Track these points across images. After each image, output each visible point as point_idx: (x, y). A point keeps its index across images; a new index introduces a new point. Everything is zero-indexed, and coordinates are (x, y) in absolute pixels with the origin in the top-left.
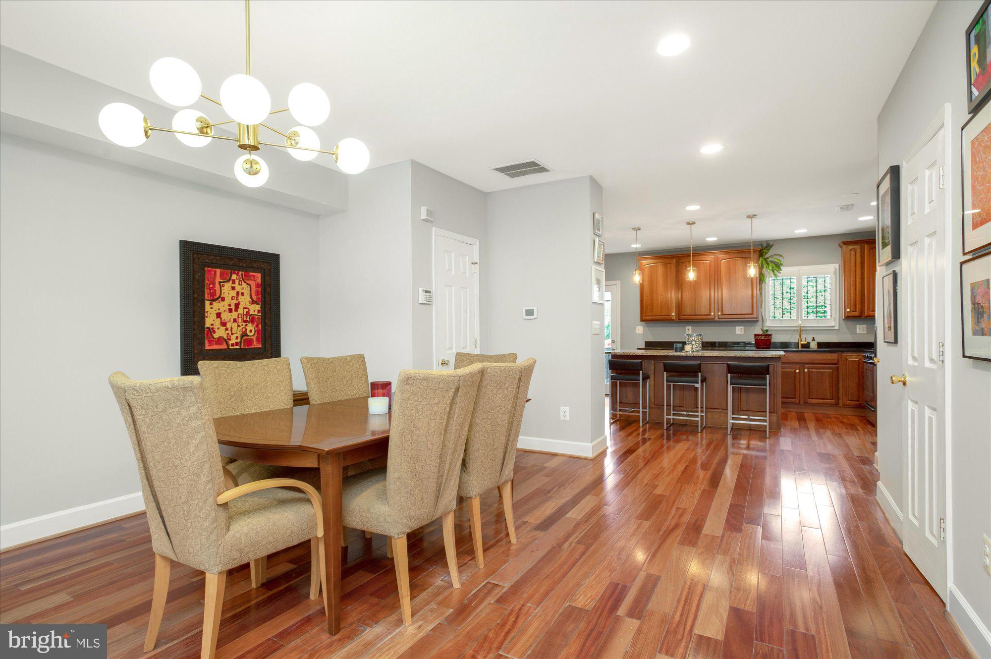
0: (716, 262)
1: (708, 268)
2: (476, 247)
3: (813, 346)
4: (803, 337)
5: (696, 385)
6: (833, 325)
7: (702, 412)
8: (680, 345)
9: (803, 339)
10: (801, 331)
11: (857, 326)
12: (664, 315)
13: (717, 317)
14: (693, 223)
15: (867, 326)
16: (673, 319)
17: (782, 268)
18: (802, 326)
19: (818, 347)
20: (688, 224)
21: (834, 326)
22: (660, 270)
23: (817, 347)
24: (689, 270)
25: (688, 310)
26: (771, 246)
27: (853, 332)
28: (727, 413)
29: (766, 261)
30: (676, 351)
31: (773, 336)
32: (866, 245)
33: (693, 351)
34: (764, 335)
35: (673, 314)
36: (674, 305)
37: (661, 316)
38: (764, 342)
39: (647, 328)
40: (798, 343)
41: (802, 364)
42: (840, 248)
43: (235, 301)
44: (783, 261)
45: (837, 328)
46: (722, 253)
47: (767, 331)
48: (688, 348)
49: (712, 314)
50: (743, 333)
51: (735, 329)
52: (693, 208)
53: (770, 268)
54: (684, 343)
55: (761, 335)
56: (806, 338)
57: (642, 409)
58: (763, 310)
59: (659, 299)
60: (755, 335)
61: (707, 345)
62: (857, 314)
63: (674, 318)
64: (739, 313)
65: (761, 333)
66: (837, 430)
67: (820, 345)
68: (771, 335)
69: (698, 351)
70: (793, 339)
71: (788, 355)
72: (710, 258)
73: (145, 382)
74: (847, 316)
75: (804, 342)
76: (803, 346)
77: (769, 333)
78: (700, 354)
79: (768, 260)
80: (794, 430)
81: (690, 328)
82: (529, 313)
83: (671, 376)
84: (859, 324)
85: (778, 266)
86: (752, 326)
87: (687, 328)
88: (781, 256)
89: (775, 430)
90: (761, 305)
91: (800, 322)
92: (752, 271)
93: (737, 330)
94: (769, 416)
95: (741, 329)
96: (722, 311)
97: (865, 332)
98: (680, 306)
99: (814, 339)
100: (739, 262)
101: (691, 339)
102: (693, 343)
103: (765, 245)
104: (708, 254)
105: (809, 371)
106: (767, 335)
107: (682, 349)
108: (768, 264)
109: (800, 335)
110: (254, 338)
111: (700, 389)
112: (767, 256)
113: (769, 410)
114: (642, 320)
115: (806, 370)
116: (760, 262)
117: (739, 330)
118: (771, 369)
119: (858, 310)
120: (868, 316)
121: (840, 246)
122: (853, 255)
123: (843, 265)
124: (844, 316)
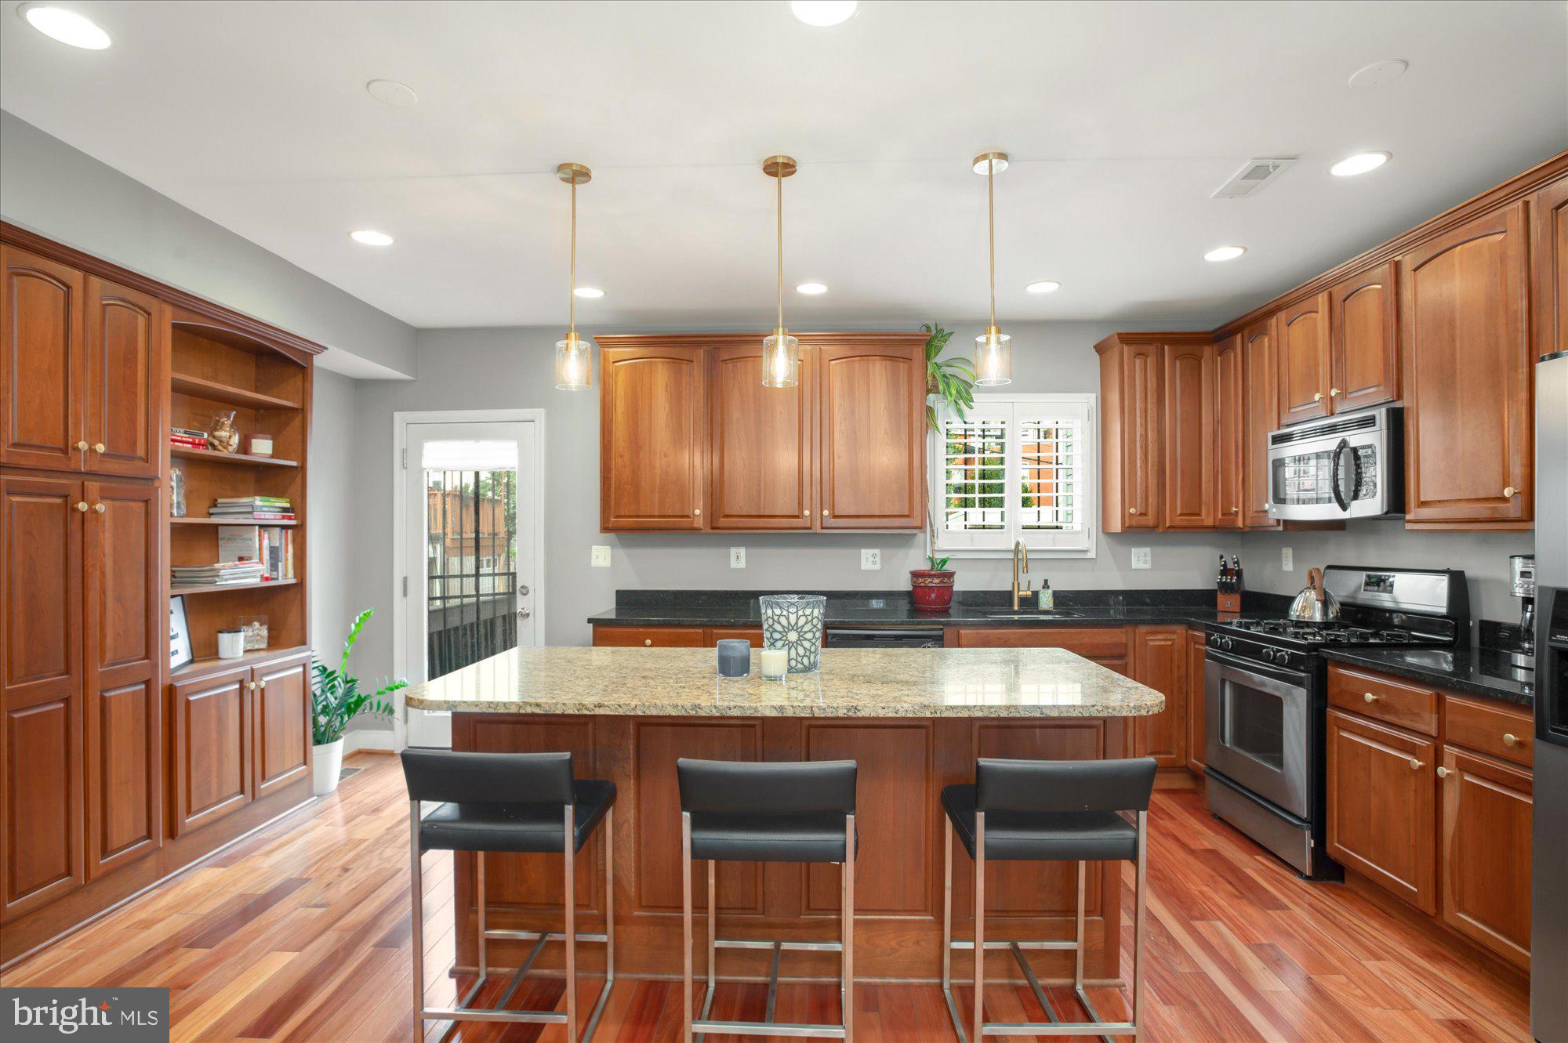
3: (1046, 601)
4: (1023, 578)
6: (1084, 548)
9: (1024, 586)
10: (1017, 565)
11: (1133, 549)
12: (670, 513)
13: (819, 523)
15: (1152, 550)
16: (695, 525)
17: (975, 395)
19: (1056, 604)
21: (1087, 551)
22: (661, 376)
23: (1051, 605)
25: (739, 501)
27: (1124, 564)
29: (942, 373)
32: (1166, 346)
34: (933, 573)
35: (697, 512)
36: (699, 483)
37: (664, 517)
38: (936, 592)
39: (621, 552)
40: (1013, 591)
42: (1097, 357)
45: (1092, 555)
47: (944, 562)
49: (807, 513)
50: (877, 567)
53: (948, 394)
55: (927, 572)
56: (1031, 581)
57: (578, 929)
58: (930, 507)
59: (658, 465)
60: (915, 575)
62: (1150, 520)
63: (699, 523)
64: (877, 513)
65: (927, 566)
67: (1059, 596)
68: (951, 575)
70: (1000, 583)
74: (1129, 527)
75: (1025, 591)
76: (1024, 601)
77: (948, 567)
79: (945, 371)
81: (742, 551)
84: (1138, 544)
85: (966, 390)
86: (904, 546)
88: (971, 363)
91: (1016, 539)
93: (863, 559)
95: (874, 556)
96: (832, 508)
97: (1148, 566)
98: (716, 490)
99: (1046, 586)
100: (878, 369)
101: (793, 619)
106: (941, 574)
109: (1016, 574)
112: (938, 361)
114: (606, 528)
117: (869, 558)
119: (1151, 511)
120: (1171, 527)
121: (1100, 349)
122: (1141, 371)
123: (1114, 398)
124: (1116, 526)
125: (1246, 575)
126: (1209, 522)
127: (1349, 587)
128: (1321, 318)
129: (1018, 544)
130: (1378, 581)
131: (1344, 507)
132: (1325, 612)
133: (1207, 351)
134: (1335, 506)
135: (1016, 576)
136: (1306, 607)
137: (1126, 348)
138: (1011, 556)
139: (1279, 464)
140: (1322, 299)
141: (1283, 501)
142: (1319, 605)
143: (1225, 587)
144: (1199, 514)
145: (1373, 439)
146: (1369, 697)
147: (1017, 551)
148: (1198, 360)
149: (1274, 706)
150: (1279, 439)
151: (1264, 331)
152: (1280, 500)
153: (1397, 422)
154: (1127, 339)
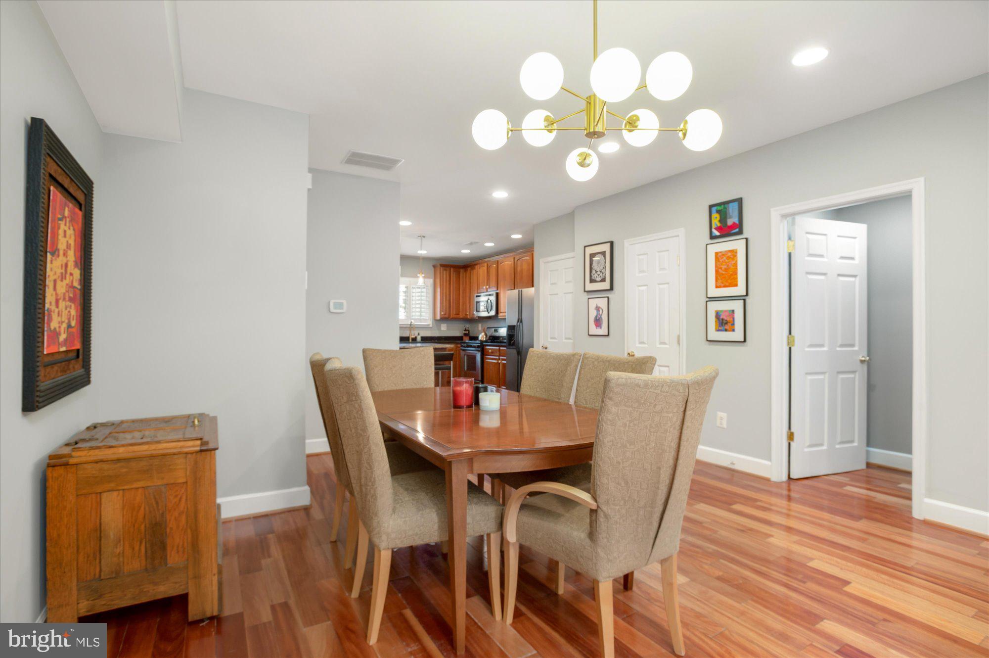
3: (419, 339)
4: (412, 332)
11: (442, 325)
15: (447, 325)
19: (422, 340)
21: (429, 325)
27: (439, 329)
32: (451, 268)
40: (409, 337)
42: (434, 269)
43: (65, 260)
45: (431, 326)
56: (414, 333)
62: (447, 316)
67: (423, 338)
70: (407, 334)
74: (441, 318)
75: (413, 337)
76: (413, 339)
82: (338, 305)
84: (443, 323)
97: (446, 329)
99: (419, 335)
110: (75, 330)
119: (447, 313)
120: (452, 318)
121: (434, 266)
122: (445, 274)
123: (438, 281)
124: (438, 318)
125: (471, 332)
126: (462, 317)
127: (491, 332)
128: (485, 268)
129: (411, 322)
130: (496, 331)
131: (489, 313)
132: (486, 338)
133: (462, 271)
134: (487, 313)
135: (410, 332)
136: (482, 337)
137: (441, 268)
138: (408, 326)
139: (478, 303)
140: (486, 264)
141: (479, 311)
142: (485, 336)
143: (466, 335)
144: (459, 314)
145: (493, 298)
146: (490, 351)
147: (411, 325)
148: (459, 273)
149: (474, 357)
150: (477, 296)
151: (474, 269)
152: (478, 311)
153: (497, 295)
154: (442, 266)
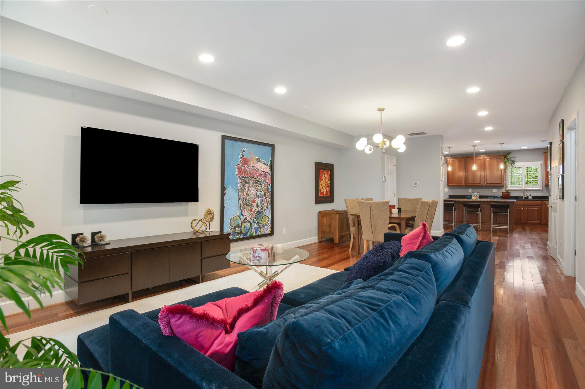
0: (484, 160)
1: (480, 163)
2: (395, 160)
3: (530, 198)
4: (525, 193)
5: (477, 213)
7: (480, 224)
8: (470, 197)
9: (525, 195)
10: (524, 191)
13: (484, 185)
14: (476, 146)
16: (463, 185)
17: (515, 163)
18: (525, 189)
19: (532, 198)
20: (473, 146)
22: (458, 163)
24: (473, 166)
25: (470, 181)
26: (510, 153)
28: (491, 224)
29: (508, 160)
30: (468, 199)
31: (511, 193)
33: (475, 199)
34: (506, 193)
35: (463, 183)
36: (463, 178)
37: (457, 184)
38: (506, 195)
39: (450, 189)
40: (523, 196)
41: (524, 206)
42: (543, 154)
43: (325, 180)
44: (516, 160)
45: (541, 190)
46: (487, 156)
47: (508, 191)
48: (473, 198)
49: (482, 183)
50: (496, 192)
51: (493, 190)
52: (477, 142)
53: (510, 163)
54: (471, 196)
55: (505, 193)
56: (527, 194)
58: (506, 182)
59: (456, 177)
60: (502, 193)
61: (481, 197)
64: (495, 183)
65: (505, 192)
66: (539, 232)
67: (533, 197)
68: (510, 193)
69: (478, 199)
70: (521, 194)
71: (517, 201)
72: (481, 158)
73: (377, 201)
74: (546, 185)
76: (525, 198)
77: (509, 192)
78: (479, 200)
79: (509, 159)
80: (520, 232)
81: (471, 189)
82: (415, 184)
83: (466, 209)
85: (513, 162)
86: (501, 189)
87: (469, 189)
88: (515, 157)
89: (512, 231)
90: (505, 179)
91: (524, 187)
92: (502, 166)
93: (493, 191)
94: (509, 226)
95: (496, 190)
96: (486, 182)
98: (466, 179)
99: (530, 195)
100: (495, 161)
101: (473, 194)
102: (475, 196)
103: (507, 153)
104: (480, 157)
105: (527, 209)
106: (508, 193)
107: (471, 198)
108: (509, 161)
109: (524, 193)
110: (328, 192)
111: (479, 214)
112: (508, 157)
113: (509, 222)
114: (448, 186)
115: (526, 208)
116: (505, 160)
117: (494, 190)
118: (510, 206)
124: (544, 185)
